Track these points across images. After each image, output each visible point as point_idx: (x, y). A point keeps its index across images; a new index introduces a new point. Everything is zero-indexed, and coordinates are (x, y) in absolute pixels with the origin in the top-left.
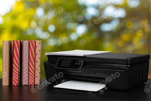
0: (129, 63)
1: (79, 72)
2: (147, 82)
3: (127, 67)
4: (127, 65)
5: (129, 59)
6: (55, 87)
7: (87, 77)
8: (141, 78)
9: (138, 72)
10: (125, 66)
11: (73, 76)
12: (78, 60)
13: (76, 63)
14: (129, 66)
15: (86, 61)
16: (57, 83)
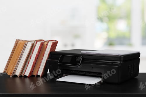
0: (122, 60)
1: (79, 67)
2: (138, 76)
3: (120, 63)
4: (120, 61)
5: (123, 56)
6: (57, 80)
7: (85, 72)
8: (132, 72)
9: (130, 68)
10: (119, 62)
11: (73, 70)
12: (78, 57)
13: (76, 60)
14: (122, 62)
15: (84, 58)
16: (59, 77)
